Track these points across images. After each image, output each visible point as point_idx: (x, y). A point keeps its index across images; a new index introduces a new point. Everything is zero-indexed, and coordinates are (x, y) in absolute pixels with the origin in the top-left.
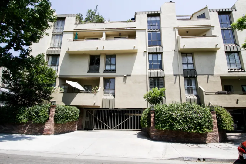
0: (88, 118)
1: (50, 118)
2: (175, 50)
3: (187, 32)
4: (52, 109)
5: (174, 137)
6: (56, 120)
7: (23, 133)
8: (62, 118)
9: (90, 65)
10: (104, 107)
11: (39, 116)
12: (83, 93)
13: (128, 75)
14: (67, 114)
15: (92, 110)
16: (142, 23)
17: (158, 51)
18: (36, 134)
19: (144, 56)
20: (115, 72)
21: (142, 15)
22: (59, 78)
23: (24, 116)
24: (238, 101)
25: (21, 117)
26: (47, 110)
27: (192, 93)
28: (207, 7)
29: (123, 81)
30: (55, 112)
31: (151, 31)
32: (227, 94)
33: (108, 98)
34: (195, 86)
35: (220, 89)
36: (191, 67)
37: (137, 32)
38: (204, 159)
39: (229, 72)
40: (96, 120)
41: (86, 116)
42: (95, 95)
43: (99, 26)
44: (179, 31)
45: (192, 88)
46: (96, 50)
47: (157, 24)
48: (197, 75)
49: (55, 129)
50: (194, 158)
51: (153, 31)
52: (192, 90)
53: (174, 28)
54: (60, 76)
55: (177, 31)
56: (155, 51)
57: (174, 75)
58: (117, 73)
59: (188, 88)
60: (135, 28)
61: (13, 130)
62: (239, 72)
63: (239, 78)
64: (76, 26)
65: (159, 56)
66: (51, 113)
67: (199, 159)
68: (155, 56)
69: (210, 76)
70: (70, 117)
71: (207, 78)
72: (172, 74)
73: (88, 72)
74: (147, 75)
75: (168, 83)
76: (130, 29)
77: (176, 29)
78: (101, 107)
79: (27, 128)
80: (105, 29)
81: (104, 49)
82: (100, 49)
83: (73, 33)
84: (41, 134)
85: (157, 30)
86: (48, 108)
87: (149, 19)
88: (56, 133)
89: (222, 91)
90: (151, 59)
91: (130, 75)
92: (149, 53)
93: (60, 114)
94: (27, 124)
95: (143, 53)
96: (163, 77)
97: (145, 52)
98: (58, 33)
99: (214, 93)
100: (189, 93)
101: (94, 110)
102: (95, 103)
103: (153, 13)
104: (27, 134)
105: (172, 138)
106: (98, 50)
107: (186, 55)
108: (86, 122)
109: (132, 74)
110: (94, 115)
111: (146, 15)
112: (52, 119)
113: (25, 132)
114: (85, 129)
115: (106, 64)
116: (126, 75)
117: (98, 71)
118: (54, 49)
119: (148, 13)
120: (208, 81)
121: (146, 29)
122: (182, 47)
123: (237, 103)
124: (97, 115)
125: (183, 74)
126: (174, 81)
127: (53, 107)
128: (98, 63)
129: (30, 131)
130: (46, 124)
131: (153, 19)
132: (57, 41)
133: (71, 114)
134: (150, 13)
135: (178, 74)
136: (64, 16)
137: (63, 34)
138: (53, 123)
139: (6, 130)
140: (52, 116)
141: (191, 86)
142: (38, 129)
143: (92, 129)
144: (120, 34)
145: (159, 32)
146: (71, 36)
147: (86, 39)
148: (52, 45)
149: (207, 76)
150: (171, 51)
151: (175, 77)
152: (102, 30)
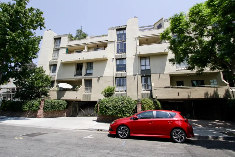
0: (74, 108)
1: (40, 108)
2: (135, 56)
3: (147, 40)
4: (42, 102)
5: (111, 120)
6: (44, 109)
7: (26, 117)
8: (48, 108)
9: (76, 71)
10: (84, 100)
11: (34, 106)
12: (70, 91)
13: (101, 77)
14: (53, 106)
15: (77, 102)
16: (113, 36)
17: (123, 57)
18: (33, 117)
19: (112, 61)
20: (92, 75)
21: (112, 30)
22: (57, 81)
23: (27, 107)
24: (180, 94)
25: (25, 107)
26: (39, 103)
27: (148, 88)
28: (162, 19)
29: (97, 81)
30: (44, 104)
31: (119, 41)
32: (171, 88)
33: (87, 93)
34: (150, 83)
35: (169, 85)
36: (148, 68)
37: (109, 44)
38: (101, 130)
39: (177, 70)
40: (79, 110)
41: (73, 107)
42: (77, 92)
43: (82, 41)
44: (139, 40)
45: (148, 84)
46: (78, 60)
47: (123, 36)
48: (151, 74)
49: (44, 115)
50: (96, 129)
51: (121, 41)
52: (148, 86)
53: (136, 38)
54: (57, 79)
55: (138, 40)
56: (120, 57)
57: (134, 75)
58: (94, 75)
59: (145, 84)
60: (107, 41)
61: (21, 115)
62: (185, 70)
63: (188, 75)
64: (67, 43)
65: (124, 60)
66: (41, 104)
67: (98, 130)
68: (121, 61)
69: (161, 74)
70: (55, 107)
71: (159, 76)
72: (132, 74)
73: (75, 76)
74: (114, 76)
75: (128, 82)
76: (104, 42)
77: (137, 39)
78: (82, 100)
79: (28, 114)
80: (86, 44)
81: (84, 59)
82: (81, 59)
83: (65, 48)
84: (36, 118)
85: (124, 41)
86: (39, 101)
87: (118, 32)
88: (45, 117)
89: (170, 86)
90: (118, 64)
91: (102, 77)
92: (117, 59)
93: (46, 105)
94: (28, 111)
95: (112, 60)
96: (126, 77)
97: (113, 58)
98: (57, 49)
99: (163, 88)
100: (145, 88)
101: (78, 102)
102: (76, 98)
103: (121, 27)
104: (28, 117)
105: (110, 120)
106: (80, 60)
107: (144, 58)
108: (72, 111)
109: (104, 75)
110: (78, 106)
111: (115, 30)
112: (42, 108)
113: (27, 116)
114: (72, 116)
115: (87, 69)
116: (99, 77)
117: (81, 74)
118: (54, 61)
119: (117, 28)
120: (160, 78)
121: (114, 41)
122: (138, 53)
123: (178, 95)
124: (80, 106)
125: (140, 74)
126: (133, 79)
127: (42, 101)
128: (81, 69)
129: (30, 115)
130: (38, 111)
131: (122, 32)
132: (56, 55)
133: (56, 105)
134: (119, 28)
135: (136, 74)
136: (61, 37)
137: (59, 50)
138: (42, 111)
139: (18, 115)
140: (42, 106)
141: (147, 83)
142: (34, 115)
143: (76, 116)
144: (97, 46)
145: (125, 42)
146: (64, 51)
147: (75, 52)
148: (53, 58)
149: (159, 74)
150: (133, 56)
151: (134, 76)
152: (84, 45)
